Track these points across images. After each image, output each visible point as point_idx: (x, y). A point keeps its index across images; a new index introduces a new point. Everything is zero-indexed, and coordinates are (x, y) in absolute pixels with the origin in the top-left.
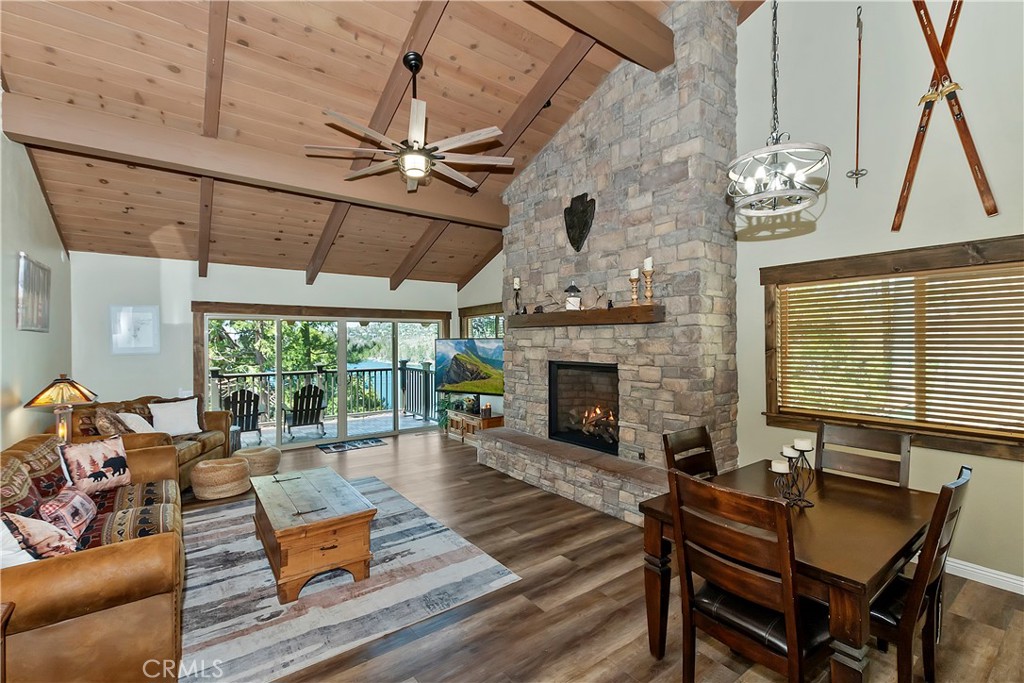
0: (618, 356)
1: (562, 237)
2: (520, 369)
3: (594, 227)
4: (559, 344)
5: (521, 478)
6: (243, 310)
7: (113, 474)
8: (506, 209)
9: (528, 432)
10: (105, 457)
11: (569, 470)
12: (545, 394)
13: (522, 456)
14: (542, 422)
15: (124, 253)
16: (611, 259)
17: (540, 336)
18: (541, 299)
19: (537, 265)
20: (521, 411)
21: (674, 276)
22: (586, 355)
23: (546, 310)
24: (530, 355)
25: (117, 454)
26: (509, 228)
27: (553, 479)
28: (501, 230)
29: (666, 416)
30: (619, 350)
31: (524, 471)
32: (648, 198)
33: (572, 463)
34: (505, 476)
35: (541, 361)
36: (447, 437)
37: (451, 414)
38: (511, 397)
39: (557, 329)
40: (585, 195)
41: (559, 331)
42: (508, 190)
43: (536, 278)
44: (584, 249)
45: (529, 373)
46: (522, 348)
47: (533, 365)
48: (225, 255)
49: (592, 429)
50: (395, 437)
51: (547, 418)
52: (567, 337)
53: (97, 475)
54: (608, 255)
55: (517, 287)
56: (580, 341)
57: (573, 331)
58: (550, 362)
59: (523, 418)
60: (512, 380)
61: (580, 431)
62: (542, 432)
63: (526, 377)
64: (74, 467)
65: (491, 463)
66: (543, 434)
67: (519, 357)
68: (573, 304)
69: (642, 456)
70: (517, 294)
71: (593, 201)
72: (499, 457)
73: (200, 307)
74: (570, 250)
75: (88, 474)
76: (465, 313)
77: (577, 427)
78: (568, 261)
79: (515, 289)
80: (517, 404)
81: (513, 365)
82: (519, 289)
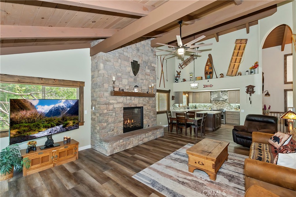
2: (111, 111)
4: (128, 102)
17: (121, 99)
18: (121, 86)
24: (115, 106)
30: (144, 103)
35: (121, 108)
39: (128, 97)
40: (137, 62)
44: (137, 76)
45: (115, 113)
47: (118, 109)
54: (142, 80)
56: (135, 101)
57: (133, 98)
58: (124, 108)
59: (113, 130)
67: (111, 107)
68: (136, 90)
69: (149, 126)
70: (114, 83)
71: (139, 64)
74: (132, 74)
78: (131, 77)
79: (113, 81)
80: (109, 126)
81: (107, 111)
82: (115, 81)
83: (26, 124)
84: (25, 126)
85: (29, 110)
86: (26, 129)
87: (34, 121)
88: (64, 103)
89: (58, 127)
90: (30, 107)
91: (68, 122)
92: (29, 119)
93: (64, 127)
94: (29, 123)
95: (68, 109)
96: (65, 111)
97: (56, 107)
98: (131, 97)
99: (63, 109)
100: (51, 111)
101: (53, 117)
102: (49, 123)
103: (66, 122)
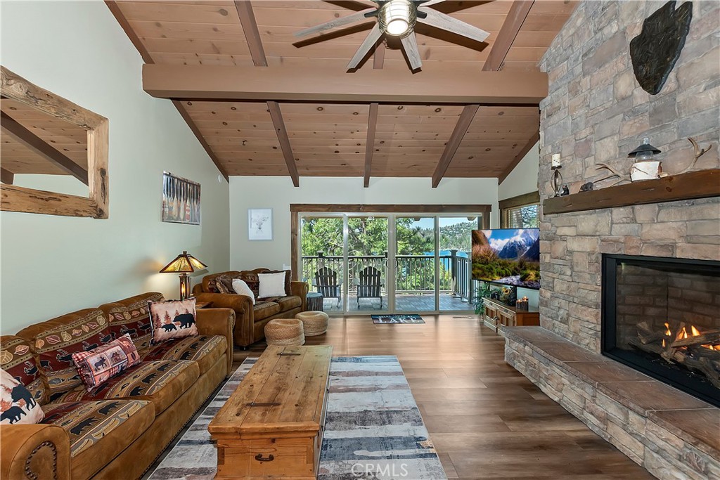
1: (627, 83)
2: (560, 262)
3: (690, 45)
4: (619, 231)
5: (556, 399)
7: (181, 327)
8: (545, 76)
9: (570, 339)
10: (177, 313)
11: (632, 416)
12: (596, 296)
13: (558, 371)
14: (592, 332)
17: (588, 221)
18: (591, 175)
19: (584, 133)
20: (561, 312)
22: (673, 246)
23: (598, 187)
24: (574, 245)
25: (187, 312)
26: (549, 98)
27: (606, 419)
28: (538, 105)
31: (561, 391)
33: (638, 408)
34: (534, 388)
35: (590, 254)
36: (483, 323)
37: (487, 302)
38: (548, 294)
39: (615, 211)
40: (672, 3)
41: (620, 213)
42: (547, 55)
43: (583, 149)
44: (668, 86)
45: (572, 268)
46: (563, 238)
47: (577, 257)
49: (681, 357)
50: (436, 316)
51: (599, 328)
52: (634, 220)
53: (169, 327)
55: (556, 164)
56: (658, 226)
58: (604, 256)
59: (565, 321)
60: (550, 274)
61: (658, 356)
62: (593, 345)
63: (569, 273)
64: (155, 318)
65: (519, 366)
66: (593, 347)
67: (559, 248)
68: (645, 171)
70: (556, 174)
71: (689, 4)
72: (528, 364)
74: (641, 96)
76: (505, 205)
77: (650, 348)
78: (634, 113)
80: (556, 303)
81: (551, 258)
83: (480, 266)
84: (479, 268)
85: (483, 244)
86: (480, 271)
87: (486, 263)
88: (522, 236)
89: (513, 278)
90: (483, 241)
91: (528, 271)
92: (482, 257)
93: (522, 280)
94: (482, 264)
95: (528, 248)
96: (524, 250)
97: (512, 243)
98: (633, 209)
99: (520, 247)
100: (505, 249)
101: (507, 260)
102: (503, 269)
103: (525, 272)
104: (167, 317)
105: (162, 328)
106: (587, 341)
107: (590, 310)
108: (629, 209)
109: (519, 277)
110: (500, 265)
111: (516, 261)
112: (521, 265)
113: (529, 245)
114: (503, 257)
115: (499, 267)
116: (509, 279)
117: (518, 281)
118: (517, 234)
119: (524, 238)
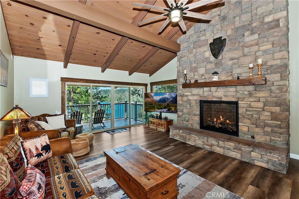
0: (238, 98)
1: (208, 54)
2: (186, 103)
3: (225, 49)
4: (206, 94)
5: (193, 145)
6: (80, 81)
7: (45, 154)
8: (179, 45)
9: (189, 126)
10: (42, 145)
11: (220, 142)
12: (198, 112)
13: (194, 136)
14: (197, 123)
15: (36, 57)
16: (235, 61)
17: (195, 91)
18: (196, 77)
19: (194, 65)
20: (186, 118)
21: (272, 66)
22: (221, 98)
23: (199, 81)
24: (191, 98)
25: (47, 143)
26: (180, 52)
27: (212, 145)
28: (176, 53)
29: (266, 121)
30: (239, 95)
31: (195, 142)
32: (256, 36)
34: (185, 144)
35: (196, 100)
36: (148, 127)
37: (151, 119)
38: (181, 114)
40: (221, 37)
41: (206, 89)
42: (180, 38)
43: (194, 70)
44: (220, 57)
45: (190, 105)
46: (187, 96)
47: (192, 102)
48: (74, 60)
49: (220, 126)
50: (130, 128)
51: (199, 122)
52: (210, 91)
53: (39, 155)
54: (233, 60)
55: (185, 73)
56: (217, 93)
57: (213, 89)
58: (201, 101)
59: (187, 121)
60: (182, 107)
63: (189, 106)
64: (28, 152)
65: (176, 138)
66: (198, 127)
67: (185, 99)
68: (215, 78)
69: (253, 137)
70: (185, 76)
71: (225, 39)
72: (181, 136)
73: (63, 80)
74: (212, 58)
75: (35, 155)
77: (213, 125)
78: (210, 62)
79: (185, 74)
80: (184, 116)
81: (182, 102)
82: (186, 74)
83: (149, 105)
84: (148, 106)
85: (150, 98)
86: (149, 107)
87: (152, 104)
88: (168, 95)
89: (164, 110)
90: (150, 96)
92: (150, 103)
94: (150, 105)
95: (171, 99)
96: (169, 100)
97: (164, 98)
98: (210, 88)
99: (168, 99)
100: (160, 100)
101: (161, 104)
102: (159, 106)
103: (170, 108)
104: (37, 149)
105: (35, 157)
106: (196, 126)
107: (196, 116)
108: (209, 88)
109: (167, 109)
110: (158, 105)
111: (166, 104)
112: (168, 105)
113: (172, 98)
114: (159, 102)
115: (158, 106)
116: (162, 110)
117: (166, 111)
118: (166, 94)
119: (169, 96)
